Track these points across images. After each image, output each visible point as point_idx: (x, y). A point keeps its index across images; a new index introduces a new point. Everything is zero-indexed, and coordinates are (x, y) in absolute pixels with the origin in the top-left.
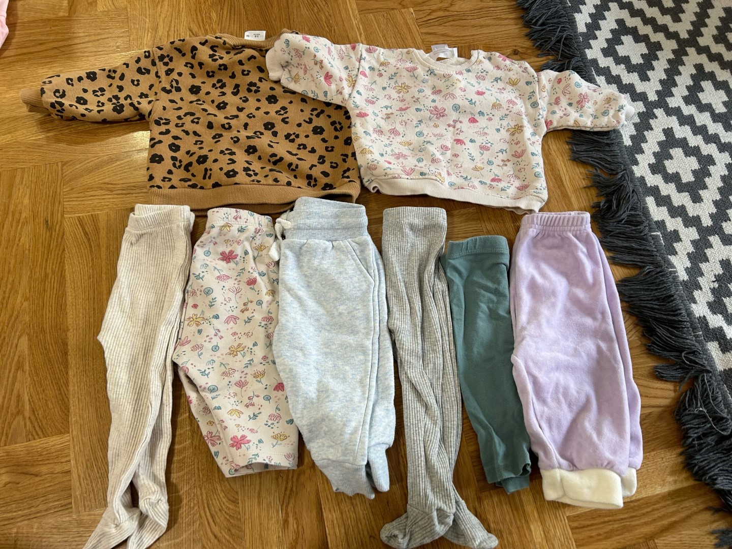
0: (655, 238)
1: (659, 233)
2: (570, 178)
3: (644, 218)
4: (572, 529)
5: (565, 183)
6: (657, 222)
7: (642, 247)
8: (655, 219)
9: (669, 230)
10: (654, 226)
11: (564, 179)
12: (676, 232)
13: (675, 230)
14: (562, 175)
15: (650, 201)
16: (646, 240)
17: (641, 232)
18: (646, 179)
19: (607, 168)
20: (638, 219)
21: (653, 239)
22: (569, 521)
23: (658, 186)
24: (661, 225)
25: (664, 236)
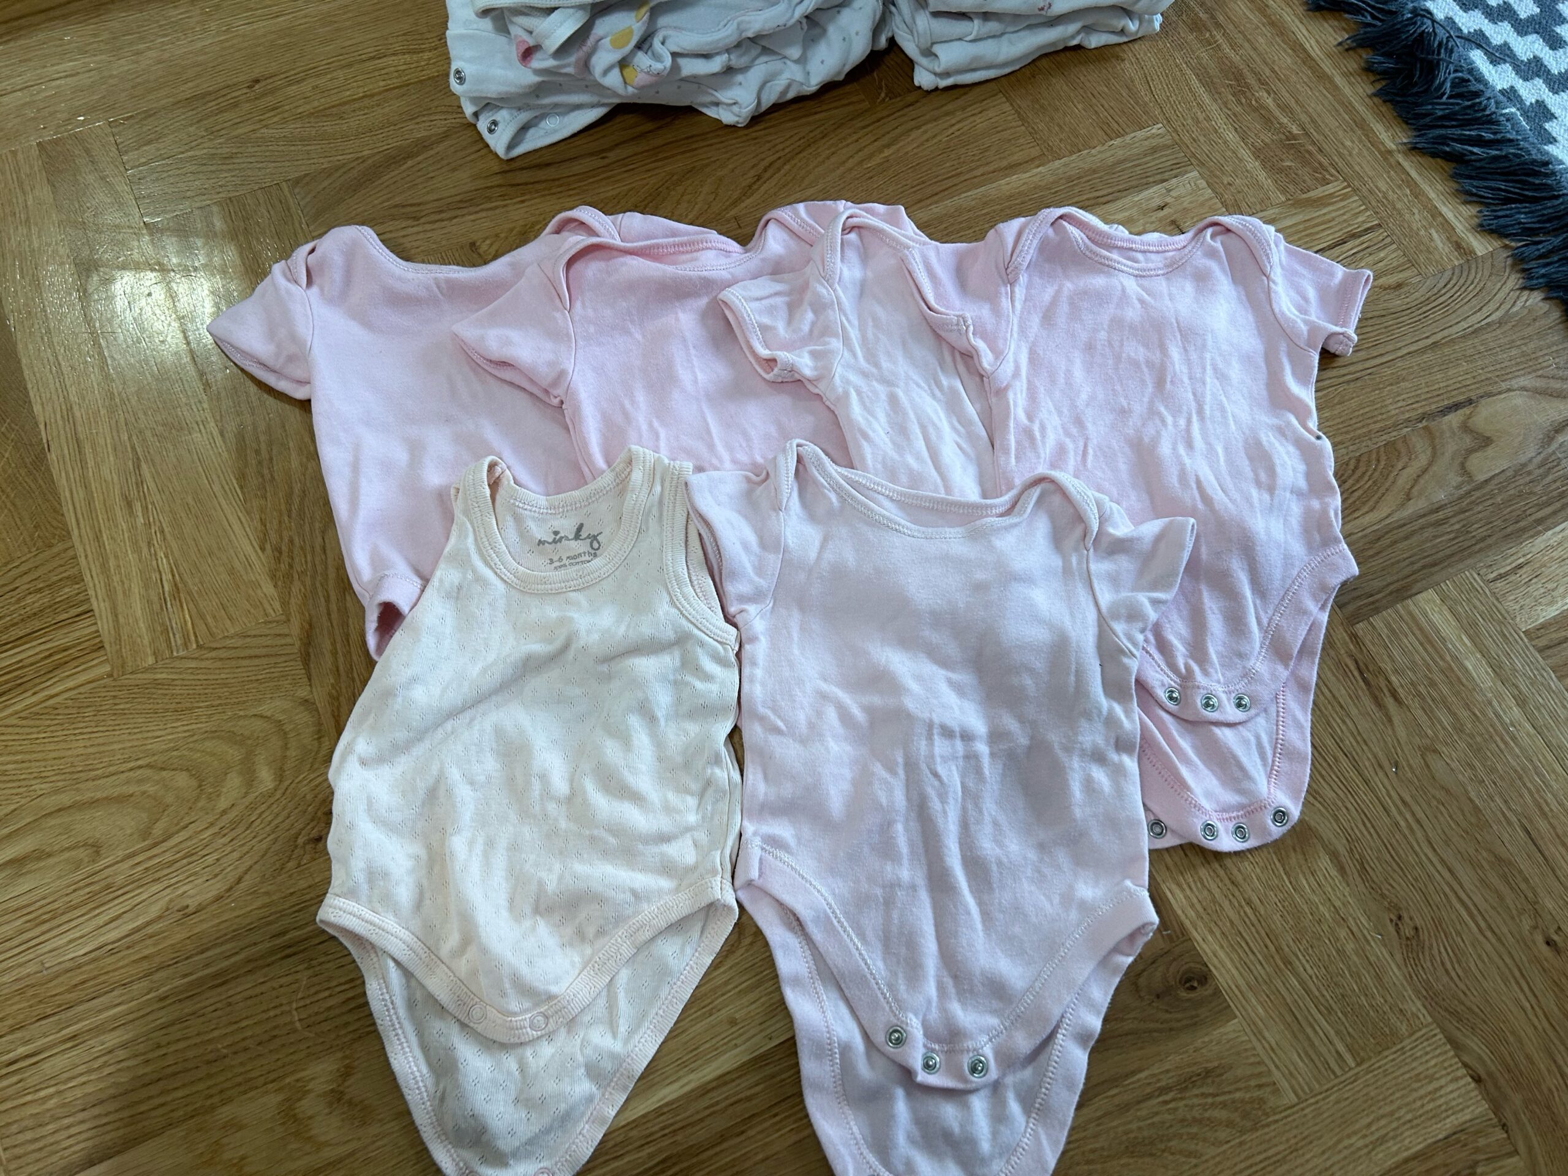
0: (1509, 118)
1: (1513, 110)
2: (1317, 41)
3: (1481, 87)
4: (1540, 651)
6: (1503, 92)
7: (1499, 136)
8: (1499, 87)
9: (1528, 104)
10: (1502, 98)
12: (1540, 104)
13: (1537, 101)
14: (1303, 40)
15: (1478, 58)
16: (1497, 123)
17: (1484, 110)
18: (1457, 21)
19: (1381, 10)
20: (1472, 88)
21: (1508, 120)
22: (1531, 639)
23: (1481, 31)
24: (1511, 94)
25: (1525, 113)
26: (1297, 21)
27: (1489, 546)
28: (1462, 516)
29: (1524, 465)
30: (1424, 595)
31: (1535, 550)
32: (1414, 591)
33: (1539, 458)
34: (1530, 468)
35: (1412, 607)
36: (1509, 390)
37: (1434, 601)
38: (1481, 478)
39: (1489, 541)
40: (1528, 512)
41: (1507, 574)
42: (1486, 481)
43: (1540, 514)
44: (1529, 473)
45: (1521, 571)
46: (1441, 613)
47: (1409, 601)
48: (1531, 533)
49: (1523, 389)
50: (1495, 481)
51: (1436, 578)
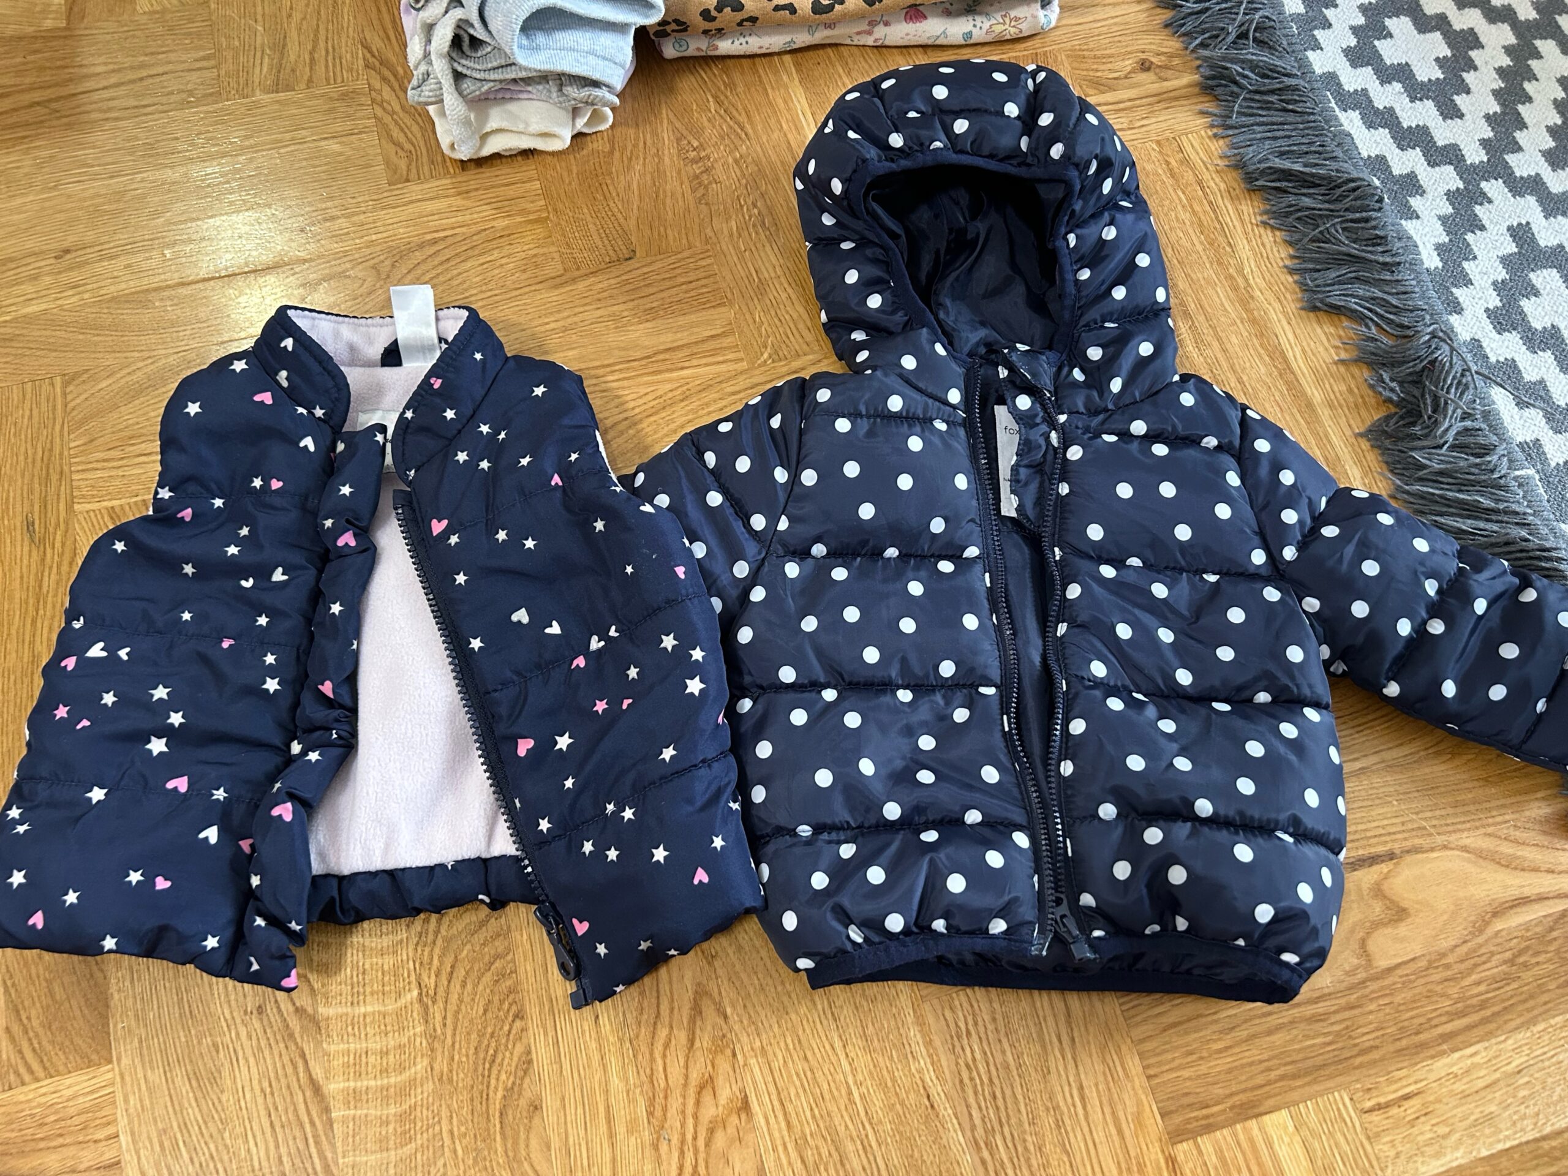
0: (1525, 483)
1: (1531, 472)
2: (1304, 351)
3: (1494, 439)
5: (1294, 365)
6: (1522, 446)
7: (1501, 506)
8: (1520, 439)
9: (1553, 464)
10: (1520, 456)
11: (1290, 355)
13: (1566, 463)
14: (1285, 345)
15: (1501, 400)
16: (1505, 488)
17: (1492, 471)
18: (1484, 345)
19: (1390, 322)
20: (1481, 440)
21: (1520, 485)
23: (1514, 361)
24: (1533, 450)
25: (1546, 480)
26: (1284, 323)
27: (1374, 1062)
28: (1347, 1014)
29: (1443, 955)
30: (1274, 1116)
31: (1433, 1077)
32: (1262, 1109)
33: (1464, 949)
34: (1450, 959)
35: (1256, 1131)
36: (1445, 847)
37: (1286, 1128)
38: (1383, 963)
39: (1375, 1055)
40: (1434, 1022)
41: (1388, 1105)
42: (1390, 970)
43: (1449, 1028)
44: (1447, 966)
45: (1407, 1104)
46: (1290, 1145)
47: (1253, 1124)
48: (1432, 1052)
49: (1465, 849)
50: (1400, 972)
51: (1295, 1095)
